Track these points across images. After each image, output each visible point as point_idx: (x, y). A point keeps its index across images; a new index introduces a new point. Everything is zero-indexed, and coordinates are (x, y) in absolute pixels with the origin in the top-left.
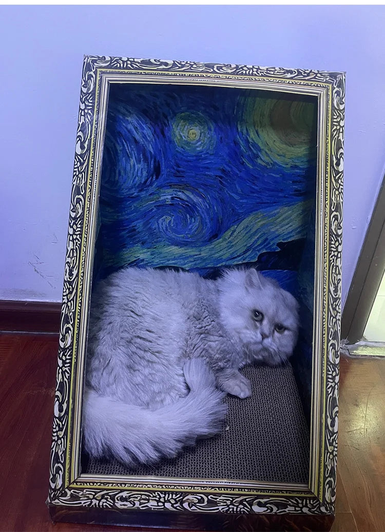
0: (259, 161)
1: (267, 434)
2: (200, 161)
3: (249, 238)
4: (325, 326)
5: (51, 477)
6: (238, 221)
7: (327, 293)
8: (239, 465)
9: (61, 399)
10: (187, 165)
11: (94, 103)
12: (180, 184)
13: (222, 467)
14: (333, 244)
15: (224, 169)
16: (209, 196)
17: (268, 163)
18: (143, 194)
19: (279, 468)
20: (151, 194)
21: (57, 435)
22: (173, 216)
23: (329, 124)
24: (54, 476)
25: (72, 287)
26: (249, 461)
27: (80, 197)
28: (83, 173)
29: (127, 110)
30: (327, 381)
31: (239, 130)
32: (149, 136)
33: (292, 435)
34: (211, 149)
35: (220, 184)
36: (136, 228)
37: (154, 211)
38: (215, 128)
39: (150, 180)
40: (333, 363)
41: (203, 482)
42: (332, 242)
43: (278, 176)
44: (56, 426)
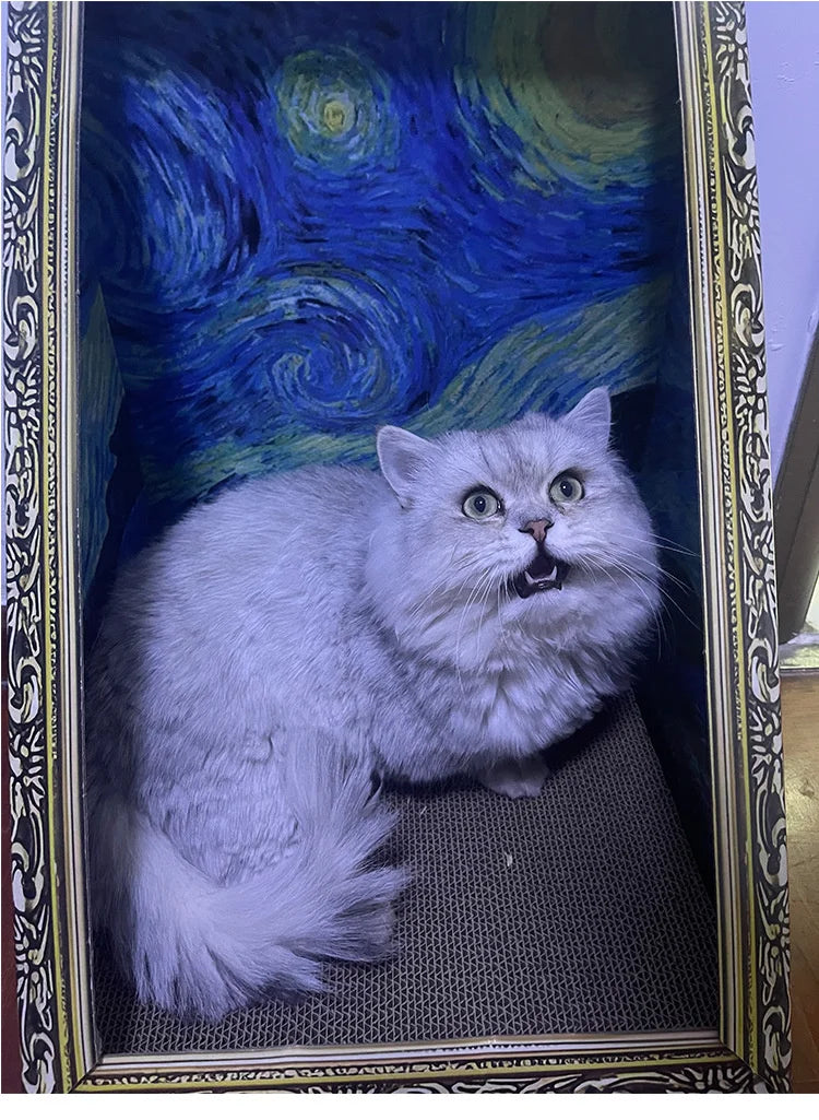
0: (520, 179)
1: (594, 895)
2: (363, 191)
3: (510, 395)
4: (737, 602)
5: (26, 1068)
6: (477, 351)
7: (734, 510)
8: (527, 987)
9: (26, 863)
10: (329, 207)
11: (44, 36)
12: (318, 263)
13: (483, 995)
14: (741, 375)
15: (427, 207)
16: (395, 290)
17: (544, 184)
18: (222, 299)
19: (635, 984)
20: (242, 299)
21: (27, 960)
22: (308, 351)
23: (708, 39)
24: (33, 1065)
25: (29, 554)
26: (553, 972)
27: (28, 300)
28: (29, 233)
29: (148, 60)
30: (751, 752)
31: (459, 91)
32: (216, 131)
33: (660, 892)
34: (388, 154)
35: (421, 254)
36: (214, 393)
37: (256, 341)
38: (393, 93)
39: (234, 257)
40: (763, 700)
41: (434, 1050)
42: (740, 370)
43: (573, 217)
44: (22, 935)
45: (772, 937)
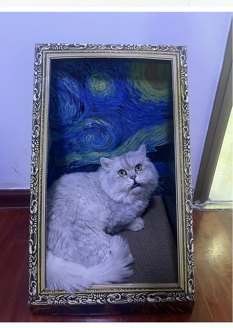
0: (141, 100)
1: (154, 257)
2: (107, 101)
3: (139, 145)
4: (183, 192)
6: (131, 135)
7: (183, 173)
8: (138, 275)
9: (33, 244)
10: (100, 104)
11: (42, 71)
12: (96, 116)
15: (121, 105)
16: (113, 122)
17: (146, 101)
18: (75, 123)
19: (162, 276)
20: (79, 123)
21: (32, 265)
22: (93, 134)
23: (179, 76)
24: (31, 288)
25: (36, 178)
26: (144, 273)
27: (38, 126)
28: (38, 112)
29: (62, 74)
30: (186, 224)
31: (128, 82)
32: (76, 89)
33: (169, 257)
34: (113, 94)
35: (119, 115)
36: (72, 143)
37: (82, 132)
38: (114, 82)
39: (78, 114)
40: (189, 213)
41: (118, 286)
42: (184, 144)
43: (152, 108)
44: (31, 259)
45: (190, 264)
